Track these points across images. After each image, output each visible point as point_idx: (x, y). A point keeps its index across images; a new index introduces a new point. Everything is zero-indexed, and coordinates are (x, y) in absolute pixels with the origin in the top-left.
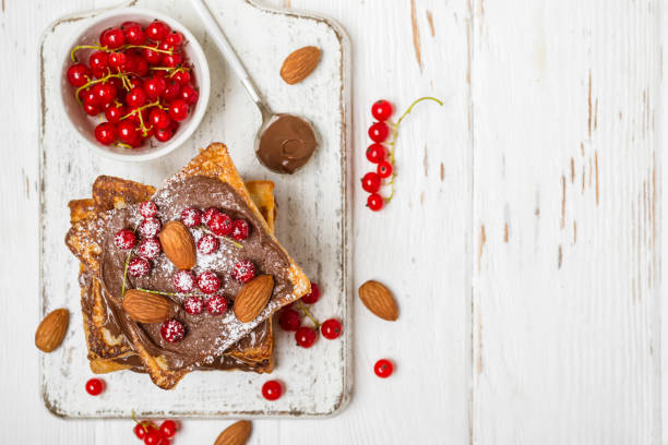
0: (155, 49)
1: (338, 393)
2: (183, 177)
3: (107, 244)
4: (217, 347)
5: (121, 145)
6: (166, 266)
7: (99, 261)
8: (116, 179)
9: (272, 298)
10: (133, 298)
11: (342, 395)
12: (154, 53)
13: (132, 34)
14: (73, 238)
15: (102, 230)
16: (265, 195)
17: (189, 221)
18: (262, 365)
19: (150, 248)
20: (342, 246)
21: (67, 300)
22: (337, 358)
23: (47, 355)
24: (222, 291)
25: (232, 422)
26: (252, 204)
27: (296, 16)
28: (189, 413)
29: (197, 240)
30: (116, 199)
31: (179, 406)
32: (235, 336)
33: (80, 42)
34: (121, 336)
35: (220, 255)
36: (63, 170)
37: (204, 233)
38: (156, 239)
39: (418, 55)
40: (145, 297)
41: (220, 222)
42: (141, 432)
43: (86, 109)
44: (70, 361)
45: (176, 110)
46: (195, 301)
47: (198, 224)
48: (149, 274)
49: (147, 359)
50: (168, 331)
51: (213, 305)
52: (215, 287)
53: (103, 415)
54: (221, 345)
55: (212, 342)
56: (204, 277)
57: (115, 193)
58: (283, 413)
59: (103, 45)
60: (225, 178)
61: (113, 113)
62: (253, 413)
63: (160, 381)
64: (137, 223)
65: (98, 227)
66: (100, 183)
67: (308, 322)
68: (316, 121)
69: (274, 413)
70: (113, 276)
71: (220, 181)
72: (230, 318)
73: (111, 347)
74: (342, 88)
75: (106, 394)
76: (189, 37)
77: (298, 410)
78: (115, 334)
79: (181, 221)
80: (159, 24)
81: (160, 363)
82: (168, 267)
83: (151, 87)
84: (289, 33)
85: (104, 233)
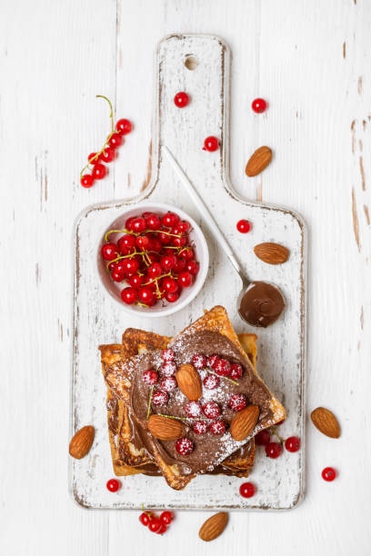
0: (167, 234)
1: (296, 493)
2: (193, 331)
3: (136, 381)
4: (217, 459)
5: (140, 304)
6: (179, 398)
7: (130, 393)
8: (140, 331)
9: (258, 422)
10: (156, 421)
11: (299, 494)
12: (166, 236)
13: (152, 222)
14: (110, 376)
15: (132, 370)
16: (251, 345)
17: (199, 364)
18: (242, 472)
19: (169, 384)
20: (301, 382)
21: (93, 420)
22: (296, 466)
23: (77, 460)
24: (221, 417)
25: (214, 513)
26: (244, 353)
27: (269, 209)
28: (184, 506)
29: (202, 379)
30: (140, 346)
31: (176, 501)
32: (230, 450)
33: (112, 227)
34: (143, 449)
35: (219, 390)
36: (92, 321)
37: (208, 373)
38: (173, 377)
39: (357, 239)
40: (165, 421)
41: (222, 366)
42: (145, 520)
43: (113, 276)
44: (94, 465)
45: (184, 279)
46: (202, 424)
47: (205, 366)
48: (167, 403)
49: (164, 466)
50: (182, 446)
51: (215, 427)
52: (217, 414)
53: (118, 507)
54: (219, 457)
55: (213, 455)
56: (209, 406)
57: (139, 342)
58: (255, 507)
59: (129, 230)
60: (224, 332)
61: (135, 281)
62: (232, 507)
63: (173, 484)
64: (159, 365)
65: (129, 367)
66: (128, 334)
67: (274, 439)
68: (283, 287)
69: (247, 507)
70: (140, 404)
71: (221, 335)
72: (226, 437)
73: (135, 457)
74: (302, 263)
75: (121, 491)
76: (194, 224)
77: (266, 505)
78: (138, 447)
79: (192, 364)
80: (171, 215)
81: (173, 471)
82: (181, 398)
83: (167, 262)
84: (263, 221)
85: (133, 372)
